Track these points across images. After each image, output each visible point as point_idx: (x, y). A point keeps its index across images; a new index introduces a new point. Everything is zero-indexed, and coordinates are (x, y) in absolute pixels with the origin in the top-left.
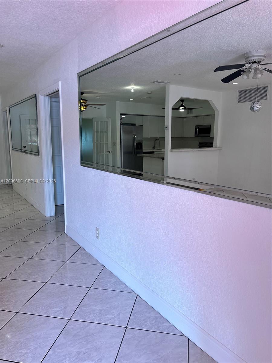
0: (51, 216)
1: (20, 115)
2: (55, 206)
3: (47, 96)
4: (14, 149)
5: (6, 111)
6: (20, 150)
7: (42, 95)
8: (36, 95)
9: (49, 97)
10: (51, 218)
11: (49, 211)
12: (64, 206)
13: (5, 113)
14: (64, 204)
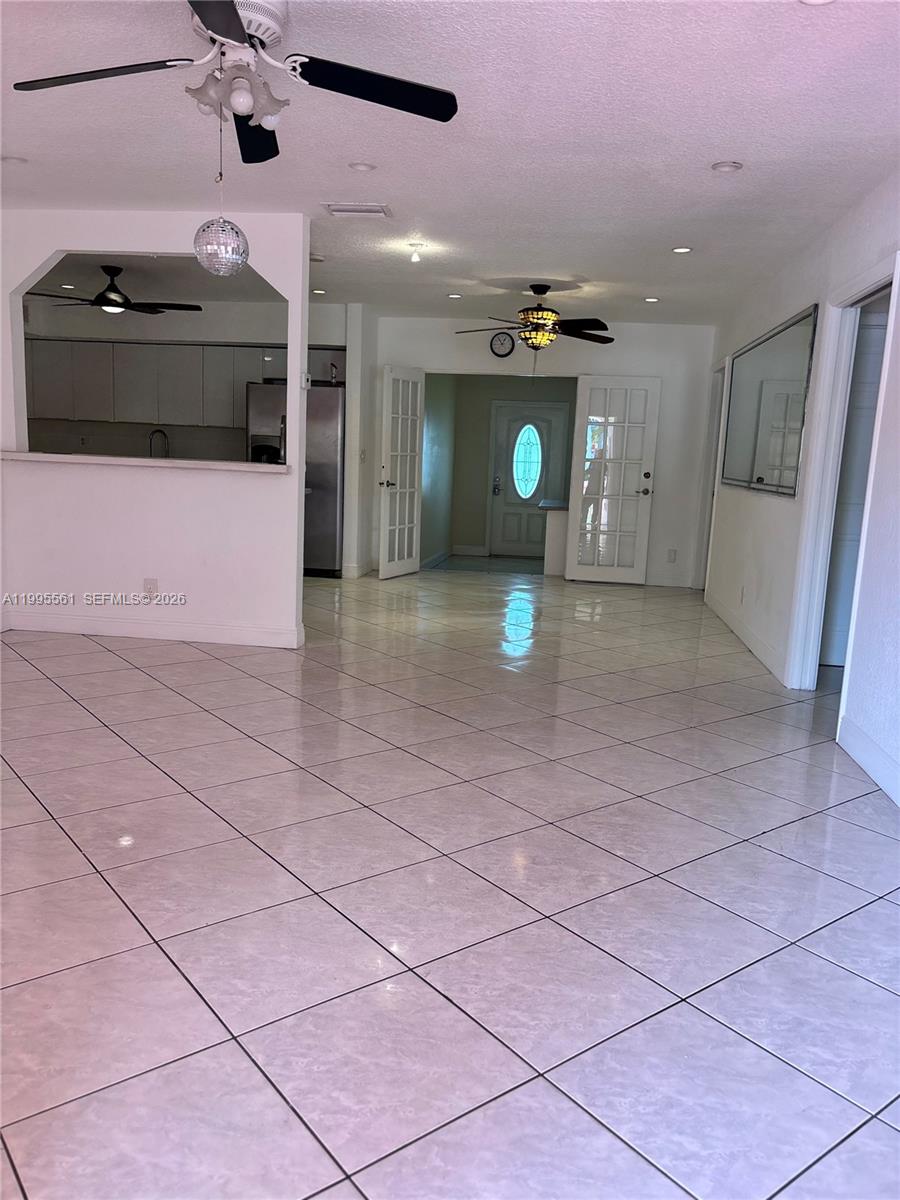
0: (800, 690)
1: (762, 383)
2: (820, 665)
3: (852, 305)
4: (727, 481)
5: (724, 368)
6: (746, 484)
7: (836, 306)
8: (816, 306)
9: (859, 310)
10: (804, 694)
11: (800, 675)
12: (843, 671)
13: (720, 375)
14: (843, 667)
